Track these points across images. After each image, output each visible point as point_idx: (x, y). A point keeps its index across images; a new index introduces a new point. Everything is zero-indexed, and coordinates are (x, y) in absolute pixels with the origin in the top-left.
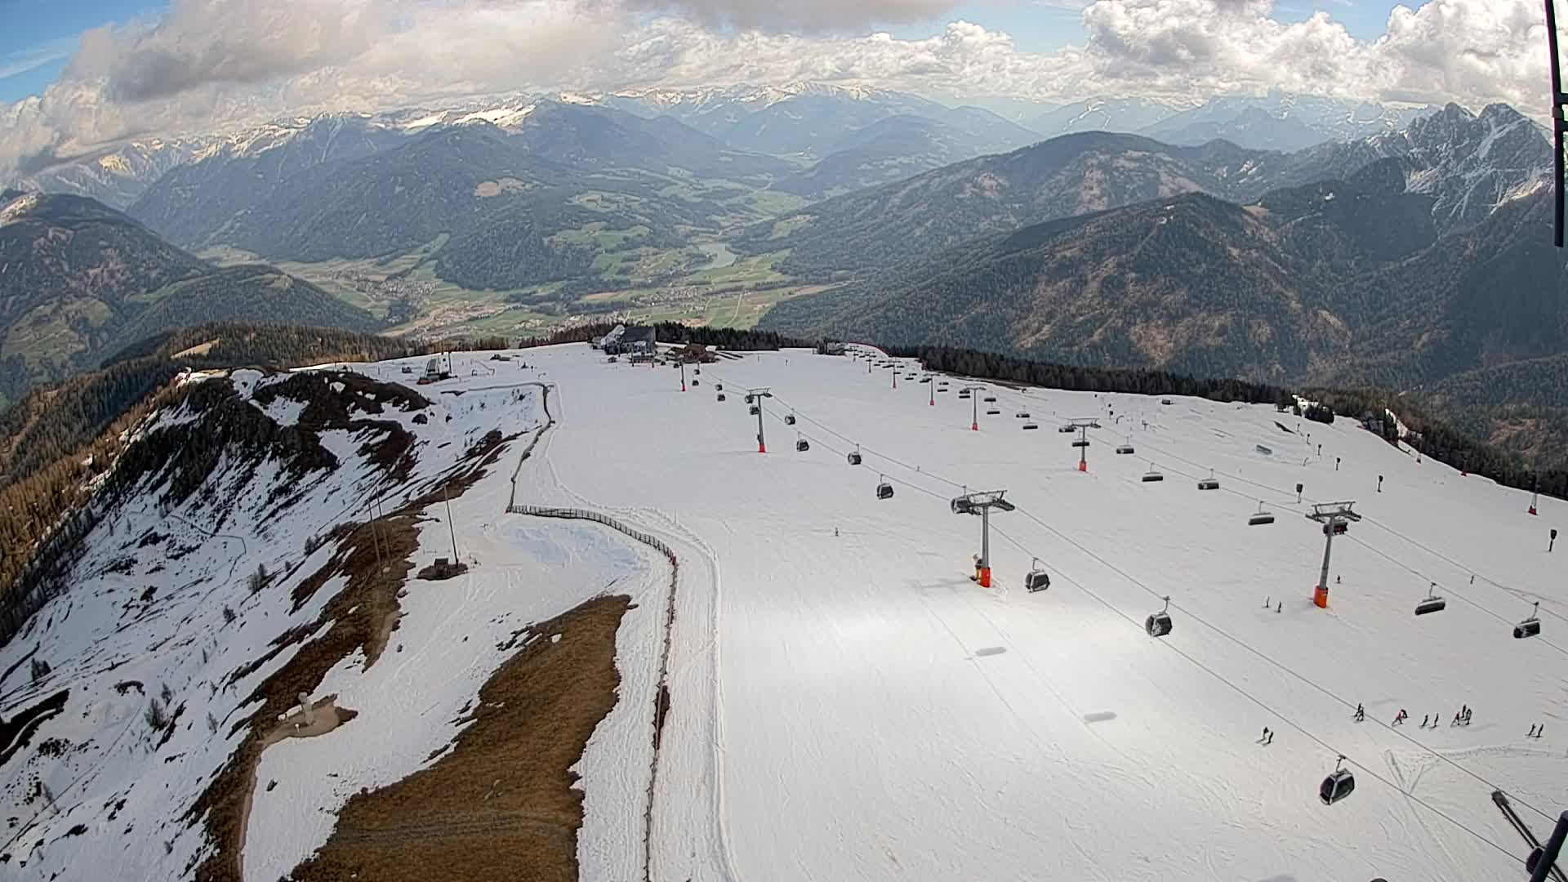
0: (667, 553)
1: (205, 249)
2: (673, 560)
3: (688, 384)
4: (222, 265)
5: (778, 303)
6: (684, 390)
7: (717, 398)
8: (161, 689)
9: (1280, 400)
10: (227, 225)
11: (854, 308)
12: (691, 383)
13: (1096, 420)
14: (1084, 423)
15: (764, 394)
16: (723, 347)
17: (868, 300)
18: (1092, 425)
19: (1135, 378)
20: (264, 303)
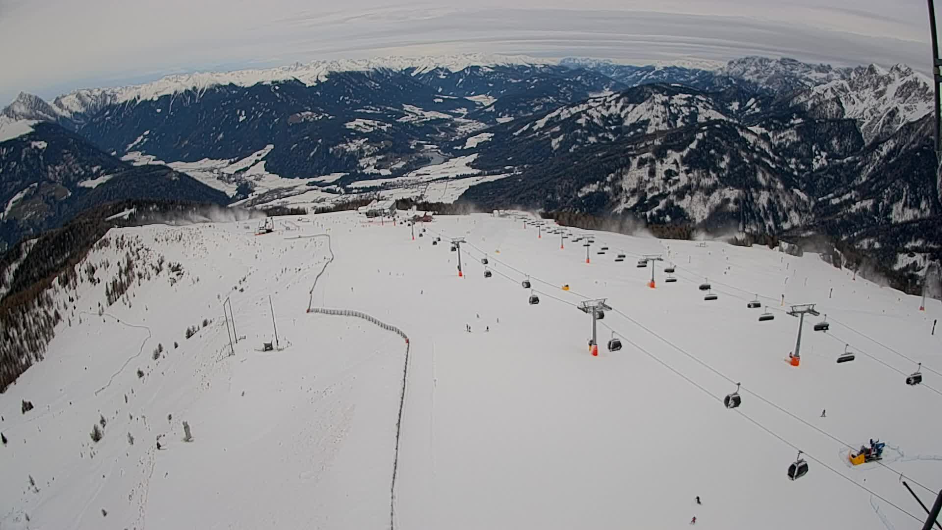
0: (405, 337)
1: (126, 154)
2: (408, 341)
3: (416, 236)
4: (135, 164)
5: (470, 187)
6: (413, 239)
7: (432, 243)
8: (100, 419)
9: (771, 243)
10: (139, 139)
11: (515, 189)
12: (418, 235)
13: (661, 255)
14: (654, 258)
15: (461, 241)
16: (437, 213)
17: (524, 184)
18: (658, 259)
19: (684, 230)
20: (160, 187)
